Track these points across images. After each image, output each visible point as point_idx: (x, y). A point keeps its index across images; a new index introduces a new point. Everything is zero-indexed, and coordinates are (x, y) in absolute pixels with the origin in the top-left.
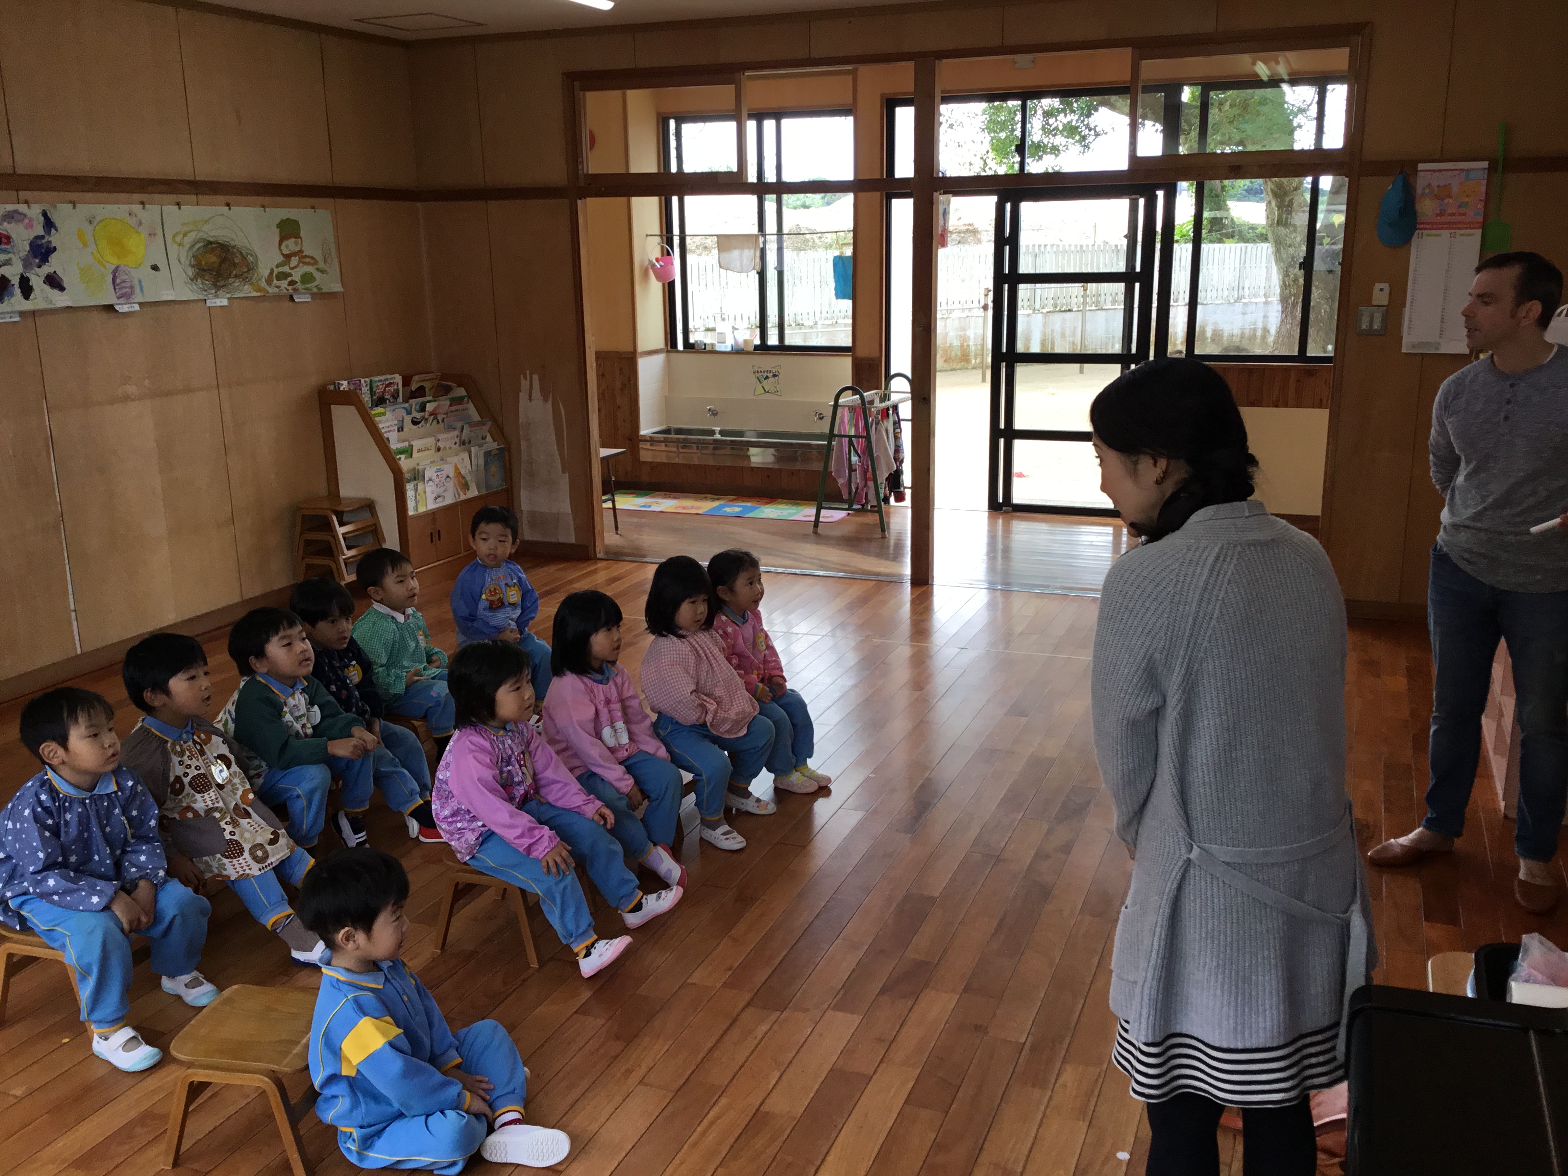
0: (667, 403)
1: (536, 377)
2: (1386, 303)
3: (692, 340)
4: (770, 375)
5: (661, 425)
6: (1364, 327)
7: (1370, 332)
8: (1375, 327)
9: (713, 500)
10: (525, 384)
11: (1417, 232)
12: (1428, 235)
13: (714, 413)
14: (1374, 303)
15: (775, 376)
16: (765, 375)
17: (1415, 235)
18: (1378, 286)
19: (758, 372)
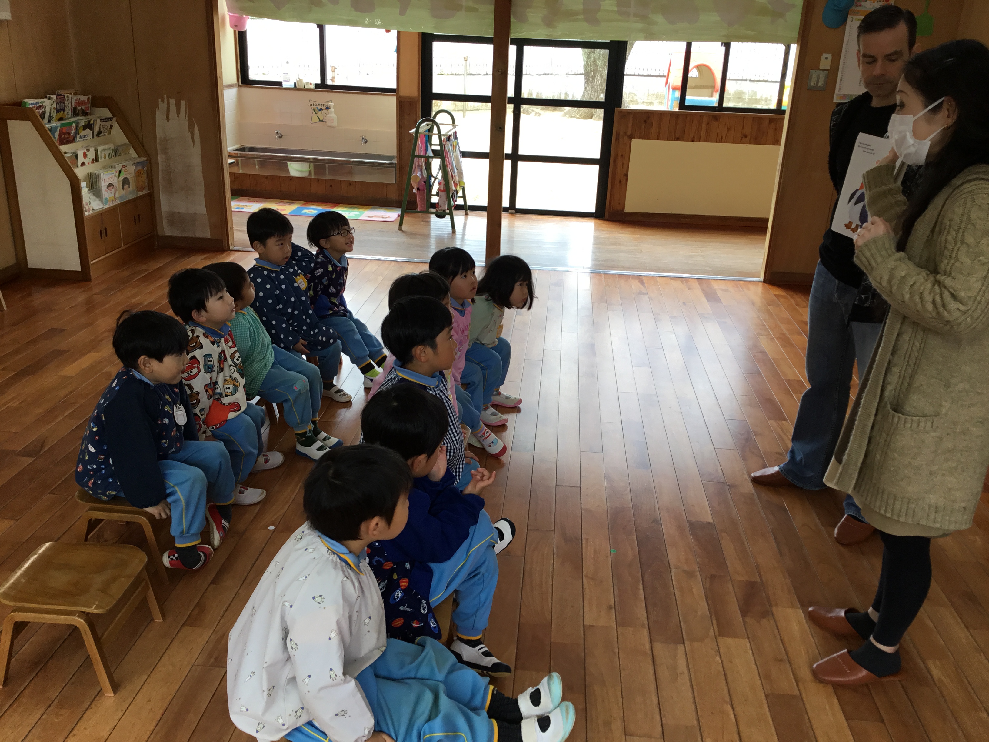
0: (240, 127)
1: (172, 101)
2: (828, 68)
4: (324, 108)
5: (236, 144)
6: (812, 84)
7: (815, 89)
8: (820, 84)
10: (163, 106)
13: (282, 136)
14: (821, 68)
15: (327, 108)
16: (319, 107)
18: (825, 55)
19: (314, 105)
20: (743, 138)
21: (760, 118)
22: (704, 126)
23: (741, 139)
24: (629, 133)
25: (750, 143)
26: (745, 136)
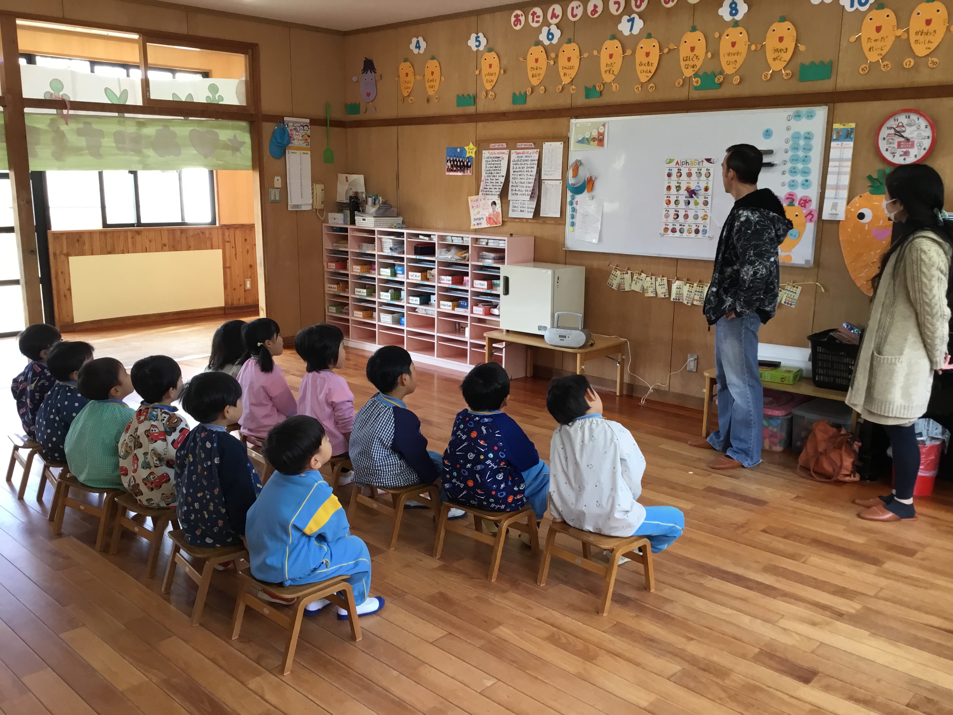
2: (280, 187)
6: (272, 199)
7: (275, 202)
8: (277, 199)
14: (275, 187)
18: (276, 178)
20: (164, 247)
21: (174, 230)
22: (130, 240)
23: (162, 248)
24: (65, 251)
25: (170, 251)
26: (165, 245)
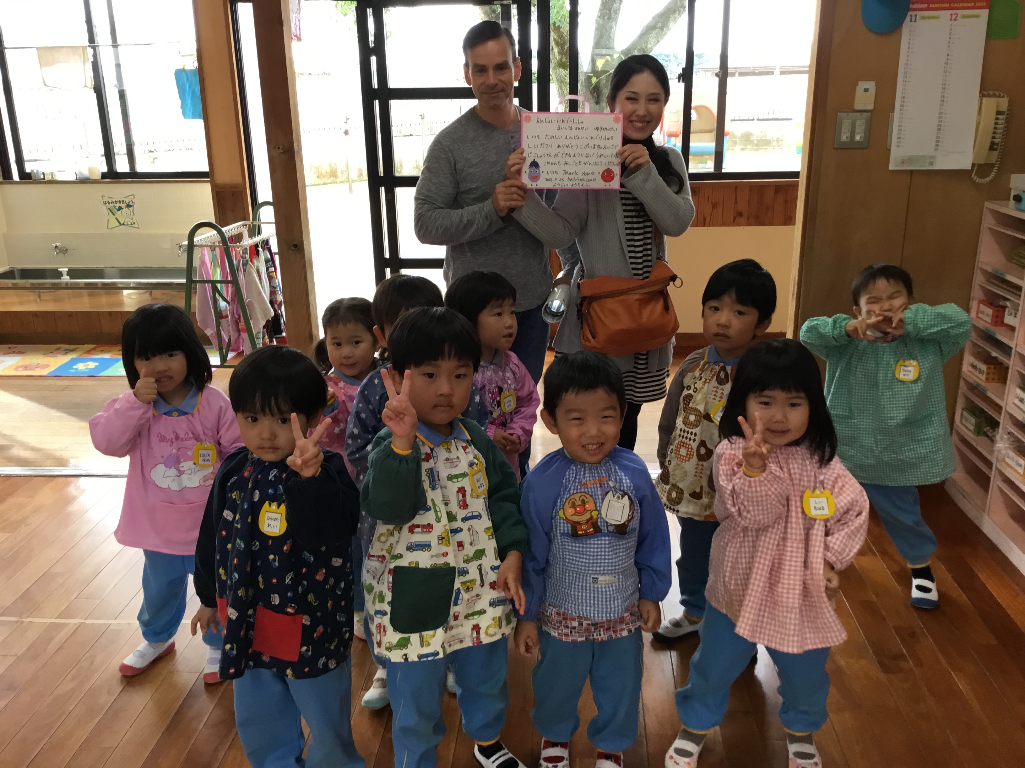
0: (6, 241)
2: (870, 107)
3: (28, 170)
4: (123, 206)
6: (844, 138)
7: (851, 146)
8: (858, 138)
9: (67, 352)
11: (910, 13)
12: (923, 18)
13: (63, 251)
14: (857, 107)
15: (129, 206)
16: (118, 205)
17: (908, 18)
18: (862, 85)
19: (109, 202)
20: (738, 218)
23: (734, 219)
25: (749, 224)
26: (740, 214)
